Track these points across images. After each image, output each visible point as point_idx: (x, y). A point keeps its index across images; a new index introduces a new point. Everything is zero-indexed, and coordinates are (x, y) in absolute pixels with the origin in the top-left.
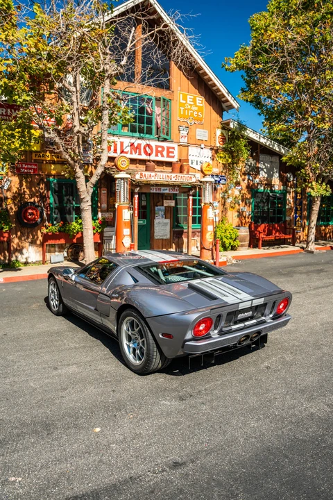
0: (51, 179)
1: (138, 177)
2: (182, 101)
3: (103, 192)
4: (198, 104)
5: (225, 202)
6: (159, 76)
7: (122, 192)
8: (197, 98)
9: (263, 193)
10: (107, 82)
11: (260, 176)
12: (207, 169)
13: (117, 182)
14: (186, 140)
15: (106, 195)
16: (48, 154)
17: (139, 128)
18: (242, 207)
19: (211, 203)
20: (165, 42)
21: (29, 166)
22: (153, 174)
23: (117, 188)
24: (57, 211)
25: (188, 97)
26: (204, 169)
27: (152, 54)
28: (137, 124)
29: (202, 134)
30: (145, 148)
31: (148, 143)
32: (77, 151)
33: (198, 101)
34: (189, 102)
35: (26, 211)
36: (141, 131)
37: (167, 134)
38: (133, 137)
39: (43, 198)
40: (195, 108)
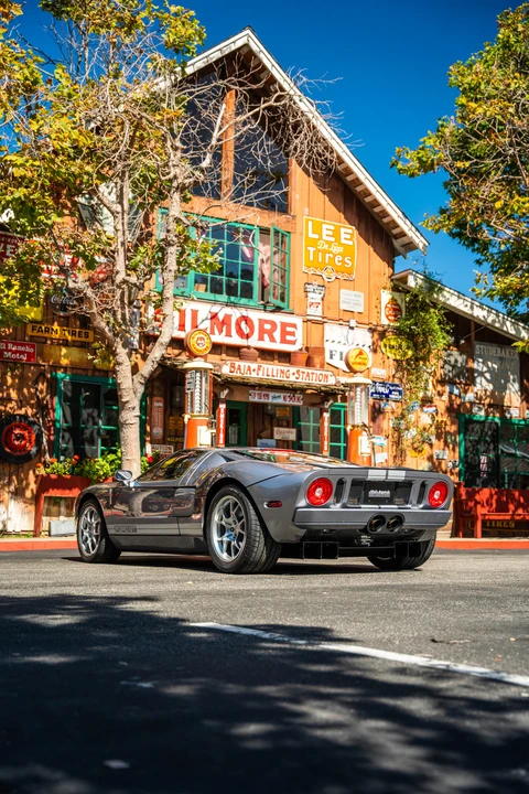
0: (60, 374)
1: (226, 370)
2: (311, 235)
3: (156, 404)
4: (343, 241)
5: (400, 437)
6: (267, 187)
7: (197, 394)
8: (343, 230)
9: (482, 423)
10: (177, 196)
11: (477, 388)
12: (358, 360)
13: (188, 376)
14: (319, 312)
15: (161, 410)
16: (56, 327)
17: (228, 286)
18: (438, 450)
19: (365, 425)
20: (278, 126)
21: (20, 348)
22: (254, 366)
23: (187, 386)
24: (67, 435)
25: (325, 226)
26: (351, 360)
27: (255, 149)
28: (224, 278)
29: (352, 300)
30: (238, 324)
31: (245, 313)
32: (119, 317)
33: (343, 236)
34: (325, 238)
35: (10, 431)
36: (231, 291)
37: (283, 299)
38: (215, 302)
39: (43, 408)
40: (336, 249)
